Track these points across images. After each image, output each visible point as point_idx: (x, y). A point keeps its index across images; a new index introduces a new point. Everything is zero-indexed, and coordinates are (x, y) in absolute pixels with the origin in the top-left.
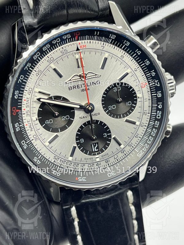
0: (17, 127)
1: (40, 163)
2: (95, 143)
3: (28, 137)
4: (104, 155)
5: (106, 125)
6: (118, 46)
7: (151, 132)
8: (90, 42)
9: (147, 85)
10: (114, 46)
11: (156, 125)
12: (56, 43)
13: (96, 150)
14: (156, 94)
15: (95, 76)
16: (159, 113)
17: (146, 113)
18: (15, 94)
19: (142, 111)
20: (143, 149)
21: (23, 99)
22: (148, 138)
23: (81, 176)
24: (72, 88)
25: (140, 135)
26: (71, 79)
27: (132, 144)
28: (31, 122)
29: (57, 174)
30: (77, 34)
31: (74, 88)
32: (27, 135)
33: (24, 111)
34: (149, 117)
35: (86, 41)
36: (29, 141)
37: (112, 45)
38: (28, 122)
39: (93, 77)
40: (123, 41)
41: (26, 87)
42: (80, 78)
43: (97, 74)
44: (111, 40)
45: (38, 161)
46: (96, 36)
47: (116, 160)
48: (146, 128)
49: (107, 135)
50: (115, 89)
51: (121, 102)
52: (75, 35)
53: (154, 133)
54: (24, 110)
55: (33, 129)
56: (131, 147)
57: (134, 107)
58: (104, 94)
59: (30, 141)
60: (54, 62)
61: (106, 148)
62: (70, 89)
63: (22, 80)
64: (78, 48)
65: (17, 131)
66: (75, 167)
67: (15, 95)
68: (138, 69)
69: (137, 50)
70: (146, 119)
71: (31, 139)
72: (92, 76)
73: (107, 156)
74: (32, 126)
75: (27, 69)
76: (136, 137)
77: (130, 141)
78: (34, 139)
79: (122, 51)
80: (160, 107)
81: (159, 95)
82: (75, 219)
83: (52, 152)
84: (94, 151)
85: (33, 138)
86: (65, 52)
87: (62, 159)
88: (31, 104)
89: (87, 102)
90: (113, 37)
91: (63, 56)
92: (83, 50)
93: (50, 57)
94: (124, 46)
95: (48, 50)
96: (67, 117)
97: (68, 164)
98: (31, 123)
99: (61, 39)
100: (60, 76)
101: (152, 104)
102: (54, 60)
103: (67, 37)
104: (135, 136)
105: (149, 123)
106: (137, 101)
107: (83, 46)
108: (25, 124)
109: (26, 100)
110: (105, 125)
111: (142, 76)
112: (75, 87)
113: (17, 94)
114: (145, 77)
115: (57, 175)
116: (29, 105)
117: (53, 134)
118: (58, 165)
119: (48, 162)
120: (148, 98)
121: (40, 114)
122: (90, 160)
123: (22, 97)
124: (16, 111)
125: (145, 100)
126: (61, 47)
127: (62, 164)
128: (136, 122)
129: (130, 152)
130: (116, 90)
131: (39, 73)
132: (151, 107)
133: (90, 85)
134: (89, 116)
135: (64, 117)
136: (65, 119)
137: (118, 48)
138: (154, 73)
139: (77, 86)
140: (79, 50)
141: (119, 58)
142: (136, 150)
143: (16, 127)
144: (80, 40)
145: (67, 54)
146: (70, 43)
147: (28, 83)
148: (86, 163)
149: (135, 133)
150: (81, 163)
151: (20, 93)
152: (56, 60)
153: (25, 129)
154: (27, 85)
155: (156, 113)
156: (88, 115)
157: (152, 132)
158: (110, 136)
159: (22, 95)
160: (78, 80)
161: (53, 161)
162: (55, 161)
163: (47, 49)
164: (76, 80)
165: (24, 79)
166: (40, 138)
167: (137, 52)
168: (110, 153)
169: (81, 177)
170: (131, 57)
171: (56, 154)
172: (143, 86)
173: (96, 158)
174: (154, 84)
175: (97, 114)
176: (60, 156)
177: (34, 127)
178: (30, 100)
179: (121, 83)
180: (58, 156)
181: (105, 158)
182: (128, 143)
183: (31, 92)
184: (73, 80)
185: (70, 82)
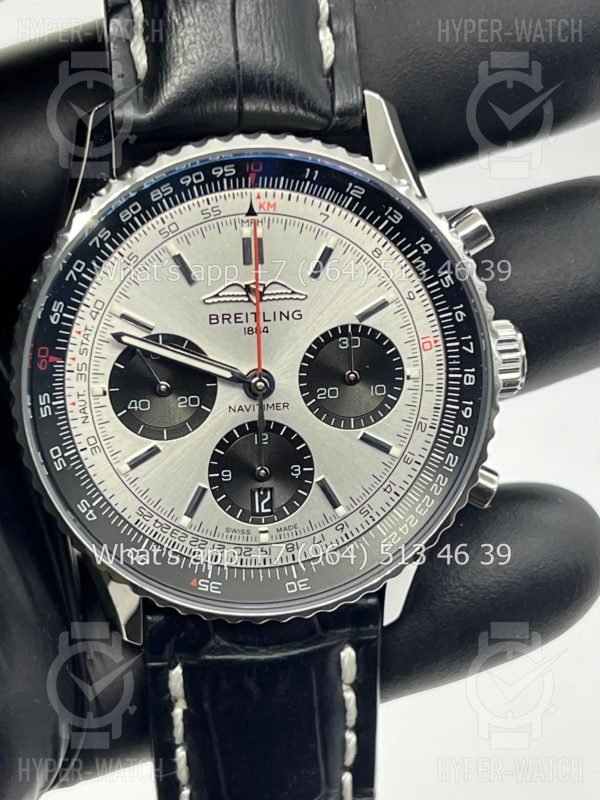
0: (43, 406)
1: (95, 518)
2: (265, 490)
3: (72, 438)
4: (285, 529)
5: (303, 442)
6: (370, 221)
7: (431, 484)
8: (290, 196)
9: (437, 344)
10: (356, 219)
11: (448, 465)
12: (192, 183)
13: (263, 511)
14: (460, 376)
15: (288, 296)
16: (463, 432)
17: (424, 425)
18: (54, 310)
19: (415, 417)
20: (401, 530)
21: (75, 328)
22: (421, 499)
23: (209, 576)
24: (220, 319)
25: (397, 486)
26: (221, 294)
27: (369, 509)
28: (86, 398)
30: (255, 168)
31: (226, 321)
32: (70, 434)
33: (70, 364)
34: (432, 439)
35: (279, 192)
36: (74, 451)
37: (350, 215)
38: (78, 395)
39: (283, 297)
40: (384, 206)
41: (88, 296)
42: (247, 296)
43: (295, 290)
44: (351, 199)
45: (91, 512)
46: (308, 183)
47: (317, 546)
48: (419, 468)
49: (301, 470)
50: (344, 343)
51: (356, 381)
52: (248, 170)
54: (74, 359)
55: (90, 419)
56: (368, 518)
57: (393, 404)
58: (310, 350)
59: (77, 453)
60: (178, 237)
61: (293, 509)
62: (212, 321)
63: (80, 273)
64: (251, 207)
65: (43, 416)
66: (196, 548)
67: (53, 313)
68: (417, 296)
69: (423, 239)
70: (421, 443)
71: (79, 447)
72: (281, 293)
73: (293, 531)
74: (88, 410)
75: (98, 246)
76: (385, 490)
77: (365, 499)
78: (89, 448)
79: (379, 236)
80: (467, 414)
81: (470, 380)
82: (176, 701)
83: (136, 493)
84: (257, 511)
85: (86, 446)
86: (212, 214)
87: (160, 520)
88: (95, 345)
89: (256, 366)
90: (358, 192)
91: (207, 224)
92: (267, 216)
93: (168, 222)
94: (387, 222)
95: (164, 201)
96: (194, 401)
97: (177, 537)
98: (87, 401)
99: (208, 177)
100: (191, 281)
101: (446, 402)
102: (178, 232)
103: (224, 173)
104: (385, 486)
105: (430, 455)
106: (402, 387)
107: (269, 204)
108: (69, 401)
109: (83, 333)
110: (300, 440)
111: (428, 316)
112: (228, 317)
113: (58, 312)
114: (436, 322)
116: (89, 348)
117: (146, 444)
118: (147, 534)
119: (118, 521)
120: (435, 382)
121: (115, 377)
122: (241, 536)
123: (71, 321)
124: (47, 359)
125: (425, 388)
126: (205, 198)
127: (160, 532)
128: (390, 447)
129: (362, 531)
130: (345, 345)
131: (131, 262)
132: (440, 411)
133: (272, 319)
134: (257, 408)
135: (184, 400)
136: (187, 404)
137: (368, 227)
138: (462, 313)
139: (235, 314)
140: (255, 214)
141: (365, 256)
142: (381, 530)
143: (42, 404)
144: (263, 187)
145: (219, 221)
146: (231, 192)
147: (94, 285)
148: (228, 541)
149: (386, 477)
150: (215, 538)
151: (66, 310)
152: (186, 233)
153: (66, 414)
154: (91, 290)
155: (454, 429)
156: (255, 403)
157: (434, 482)
158: (311, 475)
159: (72, 317)
160: (240, 299)
161: (132, 521)
162: (138, 521)
163: (164, 197)
164: (234, 299)
165: (85, 271)
166: (105, 447)
167: (422, 246)
168: (303, 525)
169: (206, 578)
170: (401, 258)
171: (145, 502)
172: (427, 346)
173: (261, 532)
174: (457, 344)
175: (282, 406)
176: (155, 510)
177: (95, 414)
178: (93, 333)
179: (363, 327)
180: (151, 507)
181: (287, 536)
182: (359, 504)
183: (101, 312)
184: (224, 296)
185: (216, 300)
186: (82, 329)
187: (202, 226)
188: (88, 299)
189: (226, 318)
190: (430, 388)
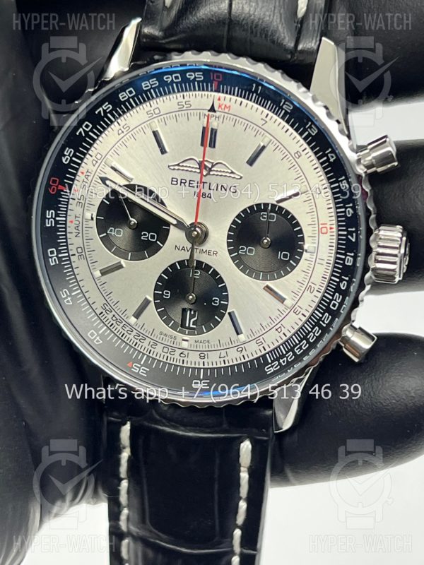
0: (49, 219)
1: (71, 303)
3: (67, 246)
4: (201, 342)
5: (223, 282)
6: (296, 130)
7: (309, 332)
8: (241, 102)
9: (332, 230)
10: (287, 127)
11: (323, 322)
12: (172, 81)
13: (191, 326)
14: (343, 257)
15: (228, 175)
16: (338, 299)
17: (312, 289)
18: (65, 153)
19: (307, 281)
20: (281, 361)
21: (81, 169)
22: (300, 342)
23: (142, 363)
24: (179, 182)
25: (286, 330)
27: (263, 342)
28: (80, 219)
29: (95, 338)
30: (217, 78)
31: (182, 184)
32: (66, 242)
33: (74, 194)
34: (317, 300)
35: (234, 98)
36: (67, 254)
37: (283, 123)
38: (76, 217)
40: (305, 121)
41: (92, 149)
42: (199, 168)
43: (234, 171)
44: (283, 111)
45: (69, 299)
46: (255, 95)
47: (222, 360)
48: (304, 319)
49: (220, 302)
50: (264, 217)
52: (212, 78)
53: (314, 335)
55: (80, 235)
56: (261, 347)
57: (293, 268)
58: (239, 216)
59: (68, 256)
60: (159, 118)
61: (209, 329)
62: (173, 183)
63: (88, 132)
64: (213, 106)
65: (47, 225)
66: (138, 341)
67: (65, 156)
69: (330, 150)
70: (309, 303)
71: (71, 253)
72: (224, 172)
73: (207, 344)
74: (80, 228)
75: (102, 115)
76: (276, 330)
77: (261, 333)
79: (302, 141)
80: (343, 286)
81: (349, 261)
82: (124, 448)
83: (103, 293)
84: (187, 325)
85: (75, 252)
86: (185, 106)
87: (116, 316)
88: (92, 184)
89: (194, 221)
90: (289, 108)
91: (180, 113)
92: (223, 114)
93: (154, 106)
94: (307, 133)
95: (152, 90)
96: (153, 237)
97: (126, 330)
98: (81, 222)
99: (184, 78)
100: (163, 151)
101: (332, 275)
103: (195, 77)
104: (277, 327)
105: (313, 312)
106: (301, 257)
107: (226, 106)
108: (69, 219)
109: (85, 174)
110: (221, 280)
111: (329, 208)
112: (184, 181)
113: (69, 155)
114: (334, 214)
115: (95, 341)
116: (88, 185)
117: (114, 259)
118: (106, 323)
119: (88, 310)
120: (326, 259)
121: (102, 209)
122: (170, 340)
123: (79, 165)
124: (57, 187)
125: (318, 261)
126: (181, 94)
127: (115, 324)
128: (285, 299)
129: (255, 356)
130: (265, 218)
131: (125, 131)
132: (327, 281)
133: (215, 189)
135: (146, 235)
136: (148, 238)
137: (295, 134)
138: (351, 210)
139: (190, 181)
140: (215, 111)
141: (289, 155)
142: (268, 357)
143: (48, 217)
144: (223, 92)
145: (189, 112)
146: (200, 93)
147: (98, 142)
148: (160, 341)
149: (278, 321)
150: (152, 337)
151: (75, 155)
152: (165, 116)
153: (65, 228)
154: (95, 145)
155: (333, 296)
156: (189, 246)
157: (311, 331)
158: (225, 307)
159: (80, 162)
160: (194, 170)
161: (98, 312)
162: (102, 313)
163: (151, 88)
164: (190, 169)
165: (91, 131)
166: (88, 256)
167: (329, 155)
168: (214, 342)
169: (140, 364)
170: (316, 161)
171: (108, 300)
172: (324, 230)
173: (184, 340)
174: (345, 233)
175: (212, 253)
176: (114, 307)
177: (84, 232)
178: (92, 175)
179: (280, 207)
180: (112, 305)
181: (202, 347)
182: (257, 336)
183: (99, 162)
184: (182, 166)
185: (177, 167)
186: (85, 171)
187: (177, 113)
188: (93, 151)
189: (183, 182)
190: (321, 261)
